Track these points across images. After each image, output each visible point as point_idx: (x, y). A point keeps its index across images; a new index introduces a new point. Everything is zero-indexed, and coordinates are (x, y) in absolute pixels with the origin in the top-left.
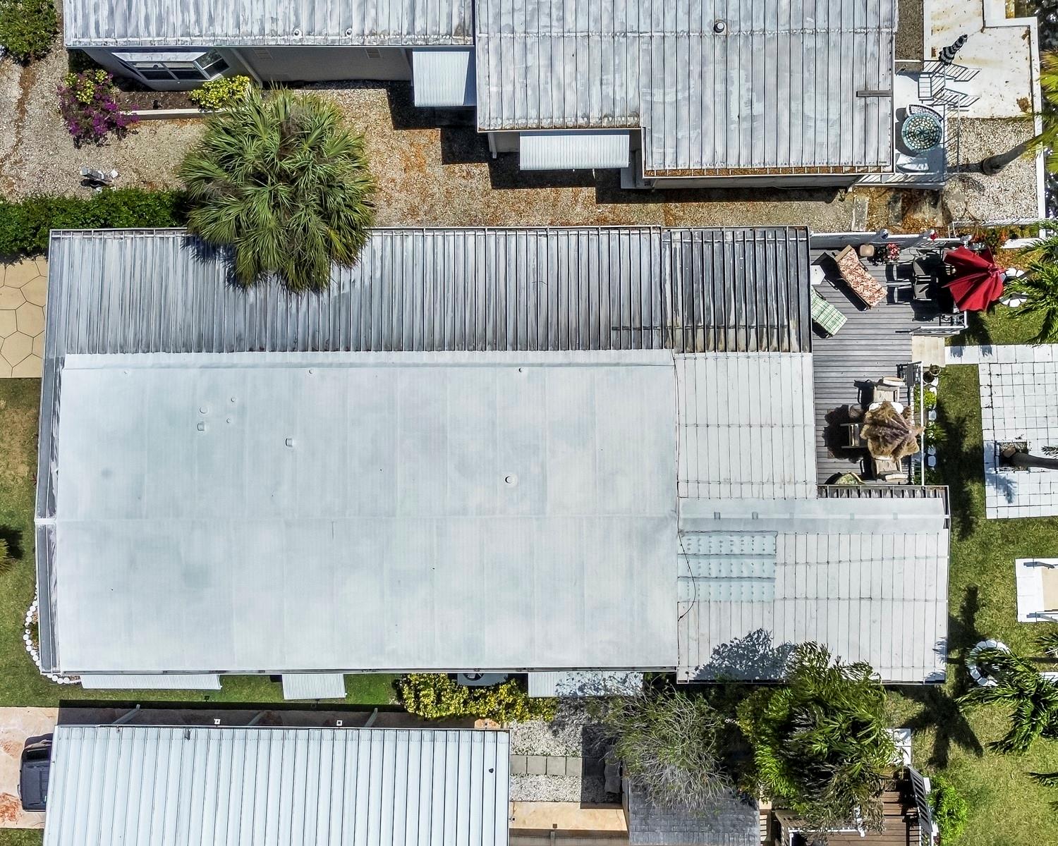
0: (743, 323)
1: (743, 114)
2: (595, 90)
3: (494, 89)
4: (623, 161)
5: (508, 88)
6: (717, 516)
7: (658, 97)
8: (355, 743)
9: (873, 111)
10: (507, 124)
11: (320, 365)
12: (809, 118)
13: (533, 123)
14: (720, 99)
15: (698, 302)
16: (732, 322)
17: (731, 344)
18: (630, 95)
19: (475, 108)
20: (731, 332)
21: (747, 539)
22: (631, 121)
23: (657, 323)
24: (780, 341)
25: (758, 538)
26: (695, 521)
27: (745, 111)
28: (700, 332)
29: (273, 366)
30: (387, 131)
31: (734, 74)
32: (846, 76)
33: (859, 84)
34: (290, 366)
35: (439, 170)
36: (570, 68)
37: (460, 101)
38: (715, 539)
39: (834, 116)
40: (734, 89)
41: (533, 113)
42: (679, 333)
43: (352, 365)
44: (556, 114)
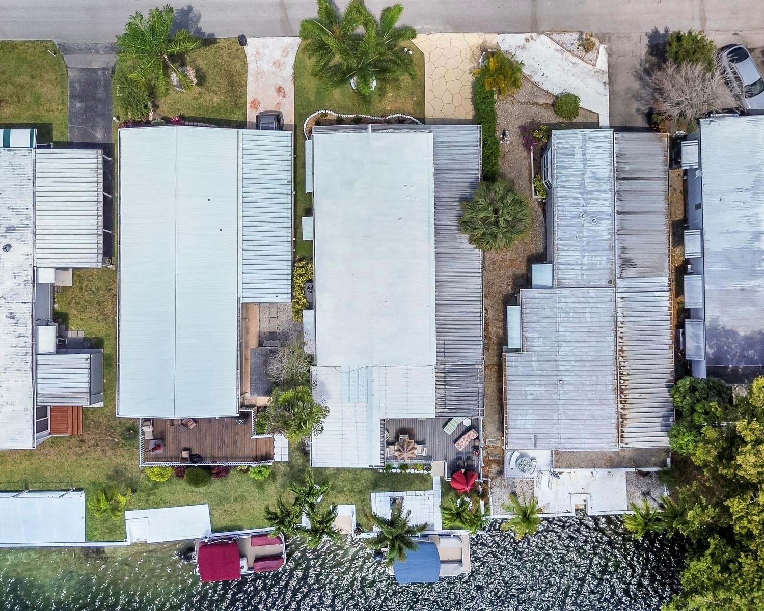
0: (447, 391)
1: (527, 392)
2: (537, 335)
3: (537, 296)
4: (510, 346)
5: (537, 301)
6: (373, 381)
7: (534, 359)
8: (287, 245)
9: (529, 441)
10: (524, 301)
11: (429, 230)
12: (526, 417)
13: (524, 311)
14: (533, 382)
15: (455, 375)
16: (447, 387)
17: (438, 387)
18: (534, 348)
19: (532, 288)
20: (443, 387)
21: (365, 392)
22: (525, 349)
23: (446, 359)
24: (440, 406)
25: (365, 396)
26: (371, 373)
27: (528, 393)
28: (443, 375)
29: (429, 212)
30: (526, 252)
31: (543, 388)
32: (542, 431)
33: (539, 436)
34: (429, 219)
35: (510, 273)
36: (545, 325)
37: (534, 282)
38: (365, 380)
39: (527, 426)
40: (537, 388)
41: (527, 311)
42: (443, 367)
43: (430, 242)
44: (527, 319)
